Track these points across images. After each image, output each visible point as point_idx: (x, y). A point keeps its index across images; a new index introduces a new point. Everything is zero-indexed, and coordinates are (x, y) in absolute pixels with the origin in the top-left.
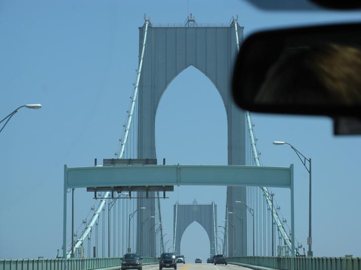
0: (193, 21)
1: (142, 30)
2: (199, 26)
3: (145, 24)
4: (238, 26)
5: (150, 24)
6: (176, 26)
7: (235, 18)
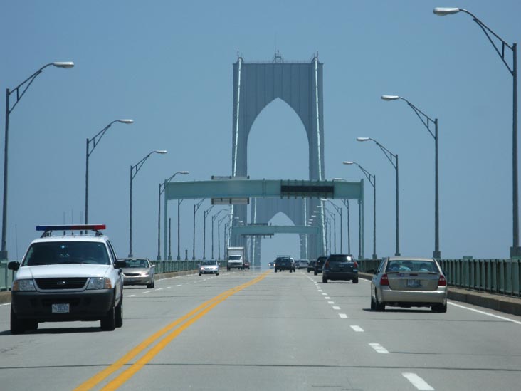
0: (280, 57)
1: (236, 66)
2: (285, 62)
3: (238, 61)
4: (318, 63)
5: (242, 60)
6: (266, 63)
7: (316, 55)
